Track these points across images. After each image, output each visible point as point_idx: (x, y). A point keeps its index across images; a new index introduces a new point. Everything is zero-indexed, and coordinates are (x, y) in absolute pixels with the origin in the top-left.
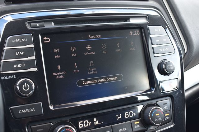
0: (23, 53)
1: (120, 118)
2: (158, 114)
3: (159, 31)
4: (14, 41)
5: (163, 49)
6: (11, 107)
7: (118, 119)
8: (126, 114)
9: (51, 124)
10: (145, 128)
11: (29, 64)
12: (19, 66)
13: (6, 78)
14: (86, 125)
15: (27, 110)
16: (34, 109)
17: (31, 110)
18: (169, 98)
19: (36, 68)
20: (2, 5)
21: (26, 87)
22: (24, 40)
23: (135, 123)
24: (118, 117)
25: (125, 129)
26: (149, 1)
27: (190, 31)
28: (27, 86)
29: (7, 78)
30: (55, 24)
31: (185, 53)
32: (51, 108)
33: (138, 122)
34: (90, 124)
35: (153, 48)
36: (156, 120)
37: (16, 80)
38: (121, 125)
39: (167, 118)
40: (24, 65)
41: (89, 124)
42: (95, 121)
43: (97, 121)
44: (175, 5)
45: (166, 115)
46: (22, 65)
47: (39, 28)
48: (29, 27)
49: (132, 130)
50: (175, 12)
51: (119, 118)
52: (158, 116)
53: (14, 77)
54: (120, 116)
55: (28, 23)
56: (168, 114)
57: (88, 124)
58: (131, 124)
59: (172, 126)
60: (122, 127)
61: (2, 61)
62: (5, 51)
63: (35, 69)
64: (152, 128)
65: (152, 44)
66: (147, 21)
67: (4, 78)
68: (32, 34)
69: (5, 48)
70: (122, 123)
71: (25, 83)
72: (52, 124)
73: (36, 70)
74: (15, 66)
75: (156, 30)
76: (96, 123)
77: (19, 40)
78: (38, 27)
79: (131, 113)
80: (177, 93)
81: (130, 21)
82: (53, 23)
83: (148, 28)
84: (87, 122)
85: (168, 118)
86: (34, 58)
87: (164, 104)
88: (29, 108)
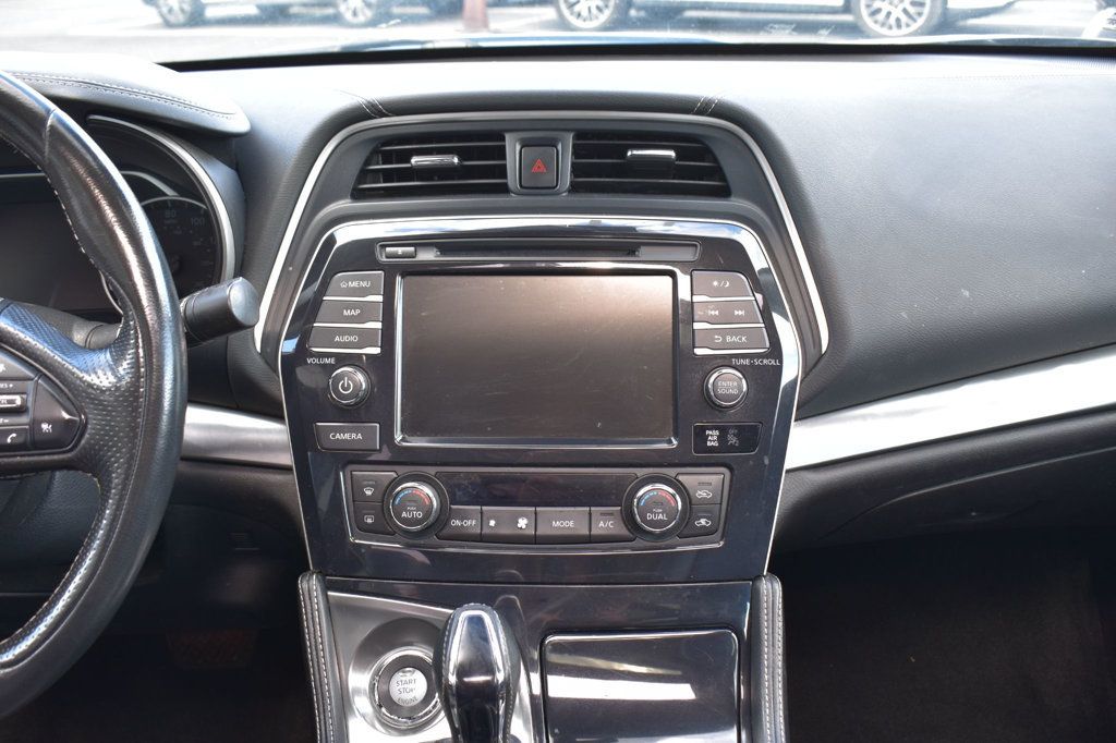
0: (358, 311)
11: (366, 338)
12: (346, 339)
13: (317, 361)
15: (347, 436)
16: (360, 436)
25: (571, 524)
26: (732, 199)
36: (649, 516)
37: (334, 367)
46: (352, 338)
49: (590, 530)
53: (332, 361)
63: (376, 351)
74: (337, 339)
77: (354, 284)
80: (751, 463)
86: (378, 325)
88: (350, 431)
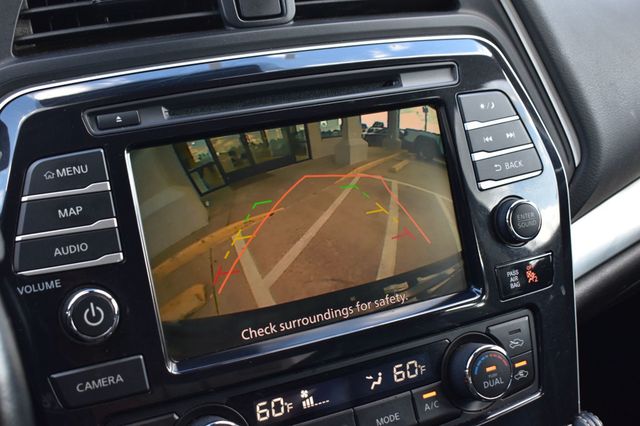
1: (379, 382)
2: (493, 368)
3: (493, 106)
4: (49, 176)
5: (507, 165)
6: (54, 376)
7: (372, 388)
8: (398, 370)
9: (173, 418)
10: (455, 410)
14: (276, 413)
17: (111, 380)
18: (526, 311)
19: (121, 254)
20: (7, 61)
21: (94, 314)
22: (78, 170)
23: (425, 396)
24: (371, 381)
27: (587, 98)
28: (97, 311)
29: (36, 288)
30: (172, 113)
31: (576, 169)
32: (172, 369)
33: (434, 394)
34: (289, 406)
35: (474, 163)
38: (382, 405)
39: (521, 373)
40: (84, 247)
41: (286, 408)
42: (305, 399)
43: (311, 398)
44: (541, 19)
45: (517, 365)
47: (123, 129)
48: (92, 130)
50: (541, 40)
51: (375, 383)
52: (492, 372)
54: (380, 379)
55: (89, 115)
56: (524, 363)
57: (282, 409)
58: (413, 399)
59: (537, 396)
60: (385, 411)
61: (18, 238)
62: (24, 207)
64: (475, 407)
65: (471, 152)
66: (455, 79)
67: (28, 289)
68: (102, 151)
69: (24, 199)
70: (386, 400)
71: (92, 305)
72: (176, 417)
73: (122, 258)
75: (482, 106)
76: (309, 403)
78: (119, 125)
79: (412, 366)
81: (401, 85)
82: (164, 109)
83: (459, 100)
84: (282, 403)
85: (525, 374)
87: (511, 333)
